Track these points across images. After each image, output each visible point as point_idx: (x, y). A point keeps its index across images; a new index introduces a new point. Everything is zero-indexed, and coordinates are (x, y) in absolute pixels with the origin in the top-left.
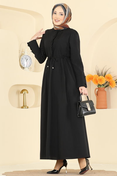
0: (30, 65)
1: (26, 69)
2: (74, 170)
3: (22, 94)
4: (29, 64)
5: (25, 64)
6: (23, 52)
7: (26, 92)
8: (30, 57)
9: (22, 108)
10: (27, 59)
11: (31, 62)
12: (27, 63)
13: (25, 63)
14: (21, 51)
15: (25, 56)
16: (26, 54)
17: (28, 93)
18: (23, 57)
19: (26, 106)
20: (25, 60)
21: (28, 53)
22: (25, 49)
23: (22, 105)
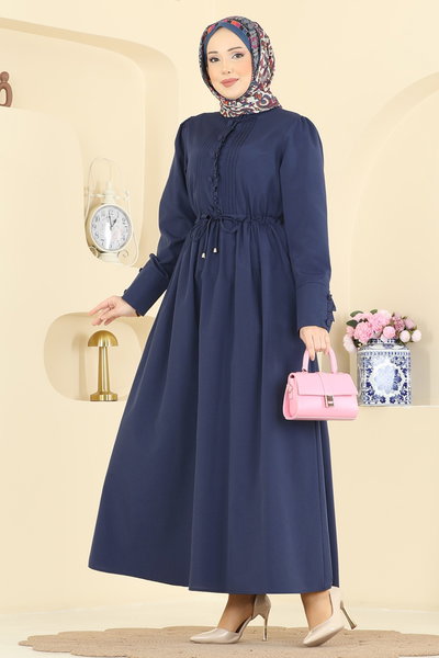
0: (125, 240)
1: (110, 256)
2: (285, 629)
3: (95, 350)
4: (119, 237)
5: (108, 237)
6: (99, 196)
7: (108, 339)
8: (125, 214)
9: (95, 398)
10: (113, 219)
11: (129, 231)
12: (114, 235)
13: (107, 234)
14: (91, 188)
15: (106, 210)
16: (110, 201)
17: (115, 343)
18: (99, 214)
19: (109, 392)
20: (108, 225)
21: (118, 198)
22: (107, 184)
23: (95, 390)
